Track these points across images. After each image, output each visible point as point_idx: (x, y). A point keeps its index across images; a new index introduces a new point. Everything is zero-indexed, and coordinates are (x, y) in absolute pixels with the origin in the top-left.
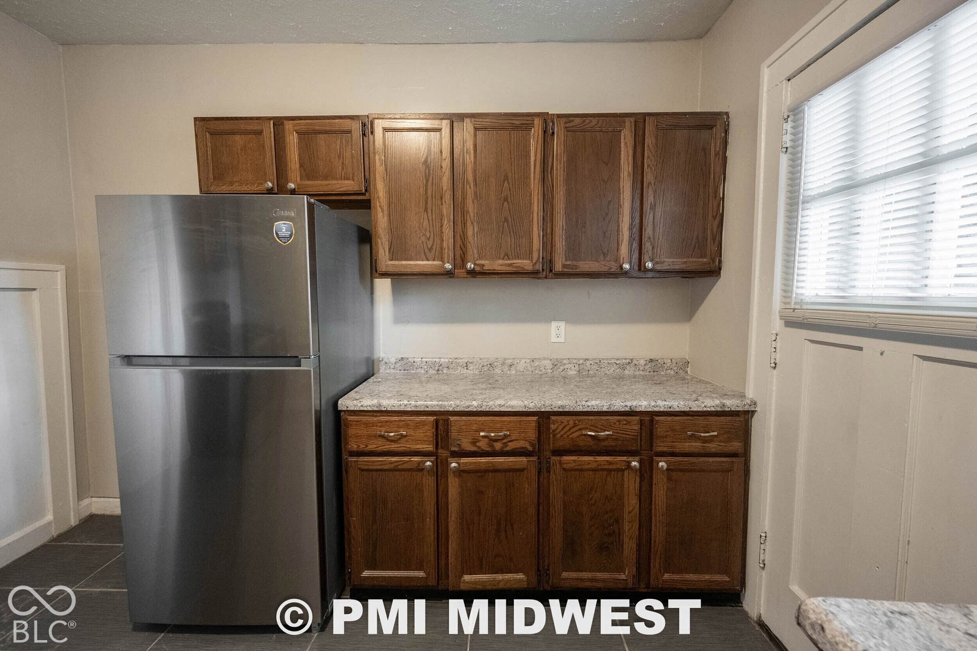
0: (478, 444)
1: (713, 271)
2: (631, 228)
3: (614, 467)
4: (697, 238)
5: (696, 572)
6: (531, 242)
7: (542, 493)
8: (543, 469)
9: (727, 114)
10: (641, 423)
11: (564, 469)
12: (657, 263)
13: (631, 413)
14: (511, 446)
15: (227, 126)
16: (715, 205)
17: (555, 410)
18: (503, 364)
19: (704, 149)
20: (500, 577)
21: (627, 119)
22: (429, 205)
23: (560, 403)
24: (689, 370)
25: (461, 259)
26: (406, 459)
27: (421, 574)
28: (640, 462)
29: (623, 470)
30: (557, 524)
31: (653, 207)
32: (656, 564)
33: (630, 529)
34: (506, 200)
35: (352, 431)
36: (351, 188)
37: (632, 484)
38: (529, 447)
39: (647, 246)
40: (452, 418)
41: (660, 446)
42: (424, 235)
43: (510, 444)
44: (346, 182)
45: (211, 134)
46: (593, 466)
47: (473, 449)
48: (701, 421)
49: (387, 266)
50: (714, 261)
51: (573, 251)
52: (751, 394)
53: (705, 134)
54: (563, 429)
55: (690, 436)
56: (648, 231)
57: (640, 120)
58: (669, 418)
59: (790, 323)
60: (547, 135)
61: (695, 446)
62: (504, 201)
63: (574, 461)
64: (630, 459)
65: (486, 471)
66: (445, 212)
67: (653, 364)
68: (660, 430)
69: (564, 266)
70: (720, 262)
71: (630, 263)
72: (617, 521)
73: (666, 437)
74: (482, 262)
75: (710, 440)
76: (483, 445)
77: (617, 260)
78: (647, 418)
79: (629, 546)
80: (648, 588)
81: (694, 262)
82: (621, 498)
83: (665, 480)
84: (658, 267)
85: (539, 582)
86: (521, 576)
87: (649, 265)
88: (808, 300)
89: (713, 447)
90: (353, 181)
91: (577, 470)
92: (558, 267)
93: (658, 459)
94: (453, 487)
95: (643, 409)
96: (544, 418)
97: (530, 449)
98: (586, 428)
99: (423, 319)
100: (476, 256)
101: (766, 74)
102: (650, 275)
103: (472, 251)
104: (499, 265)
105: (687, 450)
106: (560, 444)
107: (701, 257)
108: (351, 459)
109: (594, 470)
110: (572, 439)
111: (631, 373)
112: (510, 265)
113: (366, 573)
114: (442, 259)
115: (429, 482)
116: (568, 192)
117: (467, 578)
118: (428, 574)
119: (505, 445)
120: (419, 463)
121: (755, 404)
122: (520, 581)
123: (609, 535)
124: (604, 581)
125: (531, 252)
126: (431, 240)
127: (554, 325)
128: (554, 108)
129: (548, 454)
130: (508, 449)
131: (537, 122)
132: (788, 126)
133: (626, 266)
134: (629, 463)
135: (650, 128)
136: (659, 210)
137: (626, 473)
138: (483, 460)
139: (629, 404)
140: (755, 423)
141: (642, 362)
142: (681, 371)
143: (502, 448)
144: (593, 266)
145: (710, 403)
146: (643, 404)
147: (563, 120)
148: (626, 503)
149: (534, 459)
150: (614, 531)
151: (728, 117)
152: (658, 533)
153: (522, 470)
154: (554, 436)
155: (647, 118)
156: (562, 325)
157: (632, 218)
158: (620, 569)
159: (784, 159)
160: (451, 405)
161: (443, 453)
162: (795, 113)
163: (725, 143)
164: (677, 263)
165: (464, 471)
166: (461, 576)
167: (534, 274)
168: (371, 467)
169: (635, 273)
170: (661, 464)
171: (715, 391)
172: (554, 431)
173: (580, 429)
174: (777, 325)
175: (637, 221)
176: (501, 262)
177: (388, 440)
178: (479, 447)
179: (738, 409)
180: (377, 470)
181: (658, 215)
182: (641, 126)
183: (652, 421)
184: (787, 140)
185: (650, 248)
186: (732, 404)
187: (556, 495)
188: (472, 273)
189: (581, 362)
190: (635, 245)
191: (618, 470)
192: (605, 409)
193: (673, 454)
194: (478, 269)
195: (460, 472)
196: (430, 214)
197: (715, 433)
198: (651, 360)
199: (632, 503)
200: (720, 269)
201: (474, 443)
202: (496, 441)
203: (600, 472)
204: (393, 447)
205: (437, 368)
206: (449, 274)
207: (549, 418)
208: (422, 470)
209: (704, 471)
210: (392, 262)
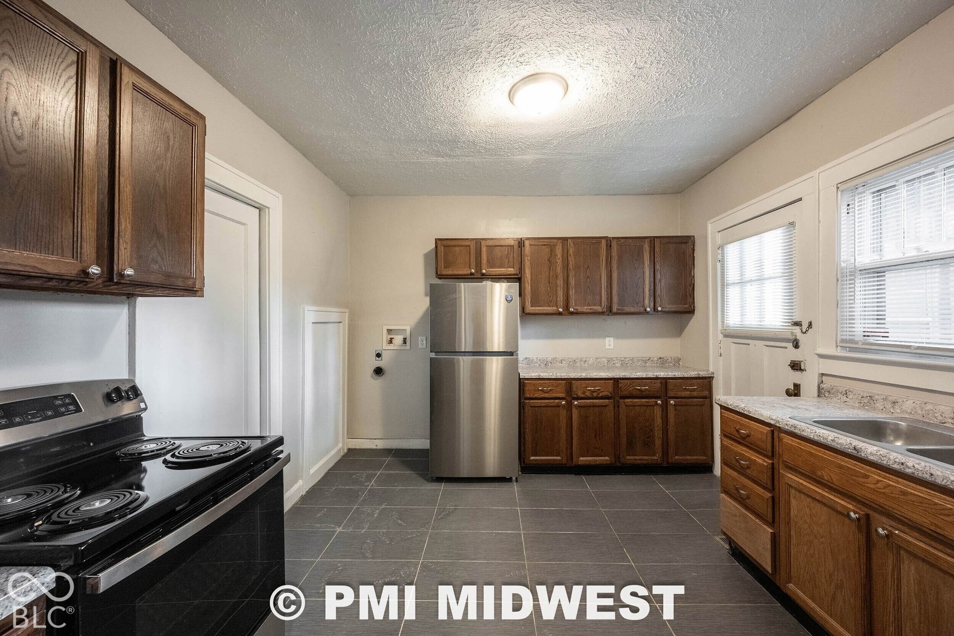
0: (586, 394)
1: (691, 311)
2: (650, 291)
3: (649, 404)
4: (682, 295)
5: (690, 455)
6: (601, 297)
7: (617, 418)
8: (617, 406)
9: (694, 236)
10: (661, 383)
11: (626, 406)
12: (663, 308)
13: (657, 378)
14: (601, 395)
15: (453, 243)
16: (690, 280)
17: (622, 377)
18: (581, 361)
19: (683, 253)
20: (597, 458)
21: (646, 240)
22: (551, 281)
23: (623, 374)
24: (681, 363)
25: (567, 306)
26: (552, 401)
27: (559, 458)
28: (661, 401)
29: (654, 406)
30: (623, 431)
31: (660, 281)
32: (671, 451)
33: (658, 434)
34: (588, 277)
35: (527, 388)
36: (512, 272)
37: (658, 412)
38: (609, 394)
39: (658, 299)
40: (573, 382)
41: (671, 394)
42: (548, 295)
43: (601, 393)
44: (510, 269)
45: (444, 246)
46: (640, 403)
47: (583, 396)
48: (689, 382)
49: (529, 310)
50: (691, 307)
51: (621, 302)
52: (711, 370)
53: (683, 246)
54: (625, 386)
55: (684, 389)
56: (658, 292)
57: (652, 240)
58: (674, 381)
59: (726, 336)
60: (609, 247)
61: (687, 393)
62: (588, 278)
63: (631, 402)
64: (657, 400)
65: (590, 406)
66: (558, 283)
67: (661, 360)
68: (670, 387)
69: (617, 309)
70: (694, 307)
71: (650, 307)
72: (652, 431)
73: (673, 389)
74: (577, 308)
75: (694, 390)
76: (588, 394)
77: (643, 306)
78: (664, 381)
79: (658, 443)
80: (668, 464)
81: (680, 307)
82: (653, 420)
83: (674, 410)
84: (664, 310)
85: (615, 461)
86: (607, 458)
87: (660, 309)
88: (731, 325)
89: (695, 394)
90: (513, 268)
91: (633, 406)
92: (615, 310)
93: (670, 400)
94: (575, 413)
95: (662, 376)
96: (616, 381)
97: (610, 396)
98: (636, 386)
99: (537, 337)
100: (574, 304)
101: (710, 227)
102: (659, 313)
103: (572, 302)
104: (585, 309)
105: (683, 395)
106: (625, 393)
107: (685, 304)
108: (526, 401)
109: (640, 406)
110: (630, 391)
111: (650, 365)
112: (591, 309)
113: (532, 458)
114: (557, 306)
115: (563, 413)
116: (619, 274)
117: (582, 459)
118: (562, 458)
119: (599, 394)
120: (558, 403)
121: (713, 373)
122: (607, 460)
123: (649, 437)
124: (646, 460)
125: (601, 303)
126: (552, 297)
127: (607, 339)
128: (611, 235)
129: (618, 398)
130: (600, 396)
131: (603, 241)
132: (720, 252)
133: (648, 309)
134: (657, 402)
135: (657, 242)
136: (663, 281)
137: (655, 407)
138: (588, 401)
139: (655, 374)
140: (714, 382)
141: (656, 359)
142: (677, 364)
143: (597, 395)
144: (632, 310)
145: (693, 374)
146: (662, 374)
147: (615, 240)
148: (656, 422)
149: (612, 400)
150: (650, 436)
151: (694, 238)
152: (672, 436)
153: (606, 406)
154: (621, 390)
155: (656, 239)
156: (612, 339)
157: (650, 286)
158: (654, 455)
159: (719, 265)
160: (573, 375)
161: (569, 399)
162: (721, 247)
163: (694, 250)
164: (673, 308)
165: (580, 406)
166: (579, 458)
167: (602, 313)
168: (536, 405)
169: (652, 312)
170: (671, 402)
171: (694, 370)
172: (621, 387)
173: (633, 386)
174: (721, 337)
175: (652, 287)
176: (586, 307)
177: (544, 392)
178: (586, 395)
179: (706, 376)
180: (538, 407)
181: (663, 284)
182: (653, 242)
183: (666, 382)
184: (720, 257)
185: (659, 300)
186: (703, 374)
187: (623, 417)
188: (572, 313)
189: (623, 359)
190: (652, 299)
191: (651, 406)
192: (644, 377)
193: (676, 398)
194: (575, 311)
195: (578, 407)
196: (551, 285)
197: (696, 387)
198: (660, 358)
199: (659, 421)
200: (694, 310)
201: (584, 393)
202: (594, 392)
203: (643, 407)
204: (546, 395)
205: (545, 363)
206: (560, 314)
207: (618, 381)
208: (559, 406)
209: (691, 405)
210: (533, 308)
